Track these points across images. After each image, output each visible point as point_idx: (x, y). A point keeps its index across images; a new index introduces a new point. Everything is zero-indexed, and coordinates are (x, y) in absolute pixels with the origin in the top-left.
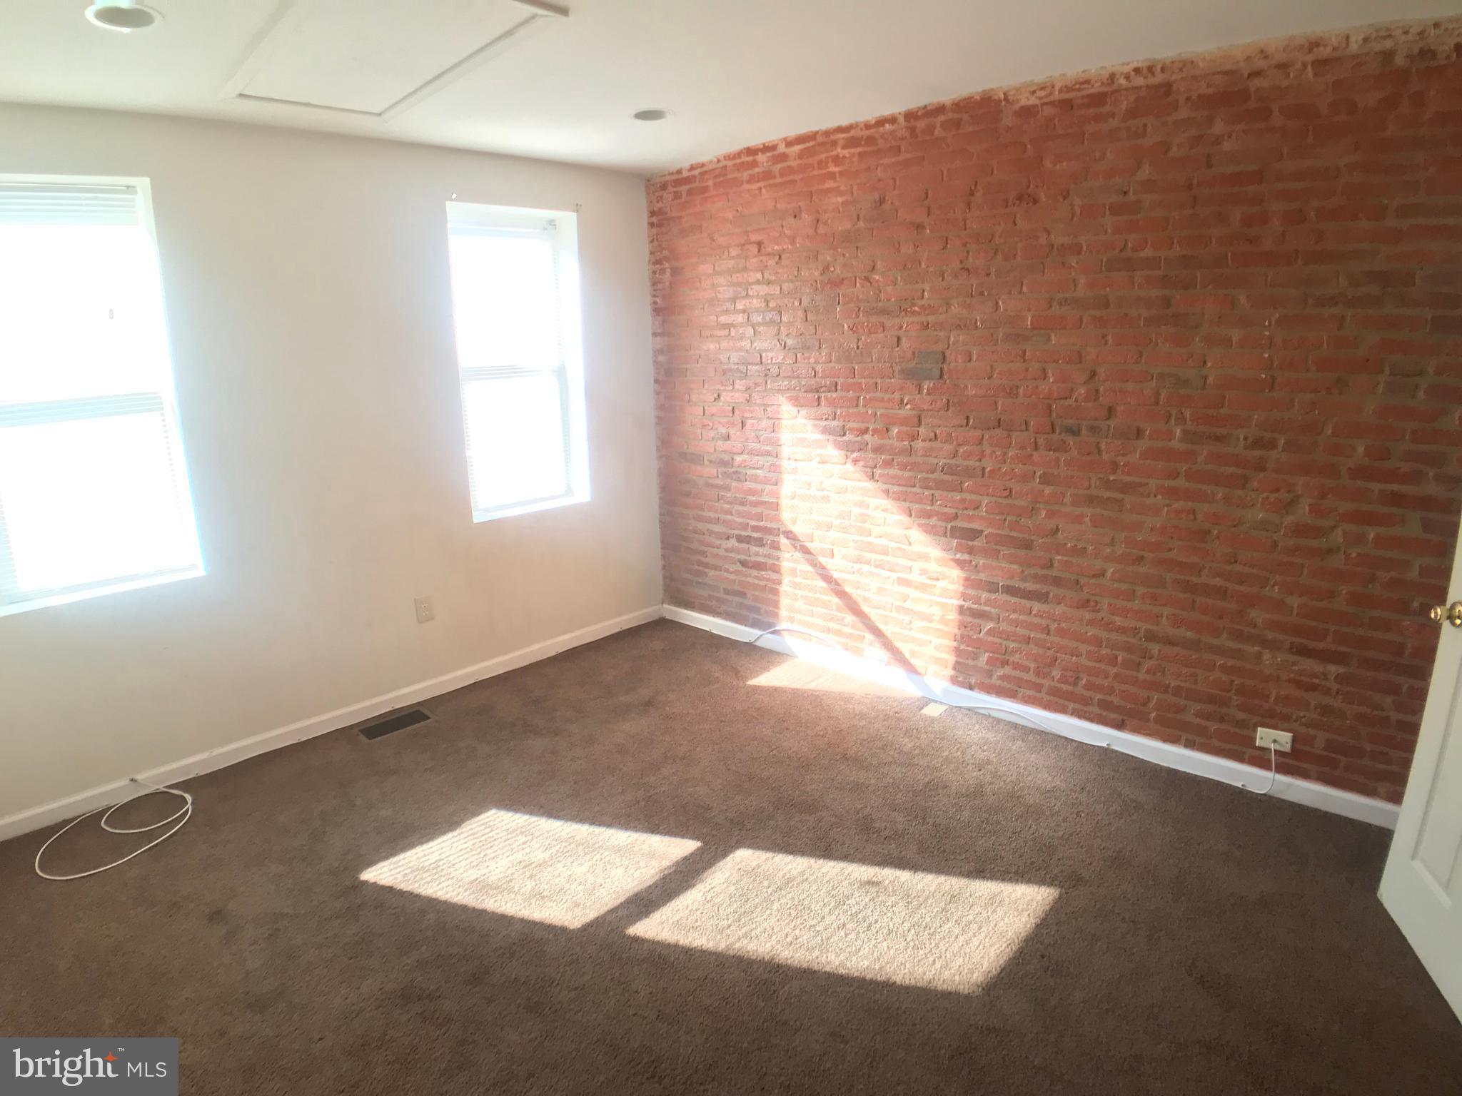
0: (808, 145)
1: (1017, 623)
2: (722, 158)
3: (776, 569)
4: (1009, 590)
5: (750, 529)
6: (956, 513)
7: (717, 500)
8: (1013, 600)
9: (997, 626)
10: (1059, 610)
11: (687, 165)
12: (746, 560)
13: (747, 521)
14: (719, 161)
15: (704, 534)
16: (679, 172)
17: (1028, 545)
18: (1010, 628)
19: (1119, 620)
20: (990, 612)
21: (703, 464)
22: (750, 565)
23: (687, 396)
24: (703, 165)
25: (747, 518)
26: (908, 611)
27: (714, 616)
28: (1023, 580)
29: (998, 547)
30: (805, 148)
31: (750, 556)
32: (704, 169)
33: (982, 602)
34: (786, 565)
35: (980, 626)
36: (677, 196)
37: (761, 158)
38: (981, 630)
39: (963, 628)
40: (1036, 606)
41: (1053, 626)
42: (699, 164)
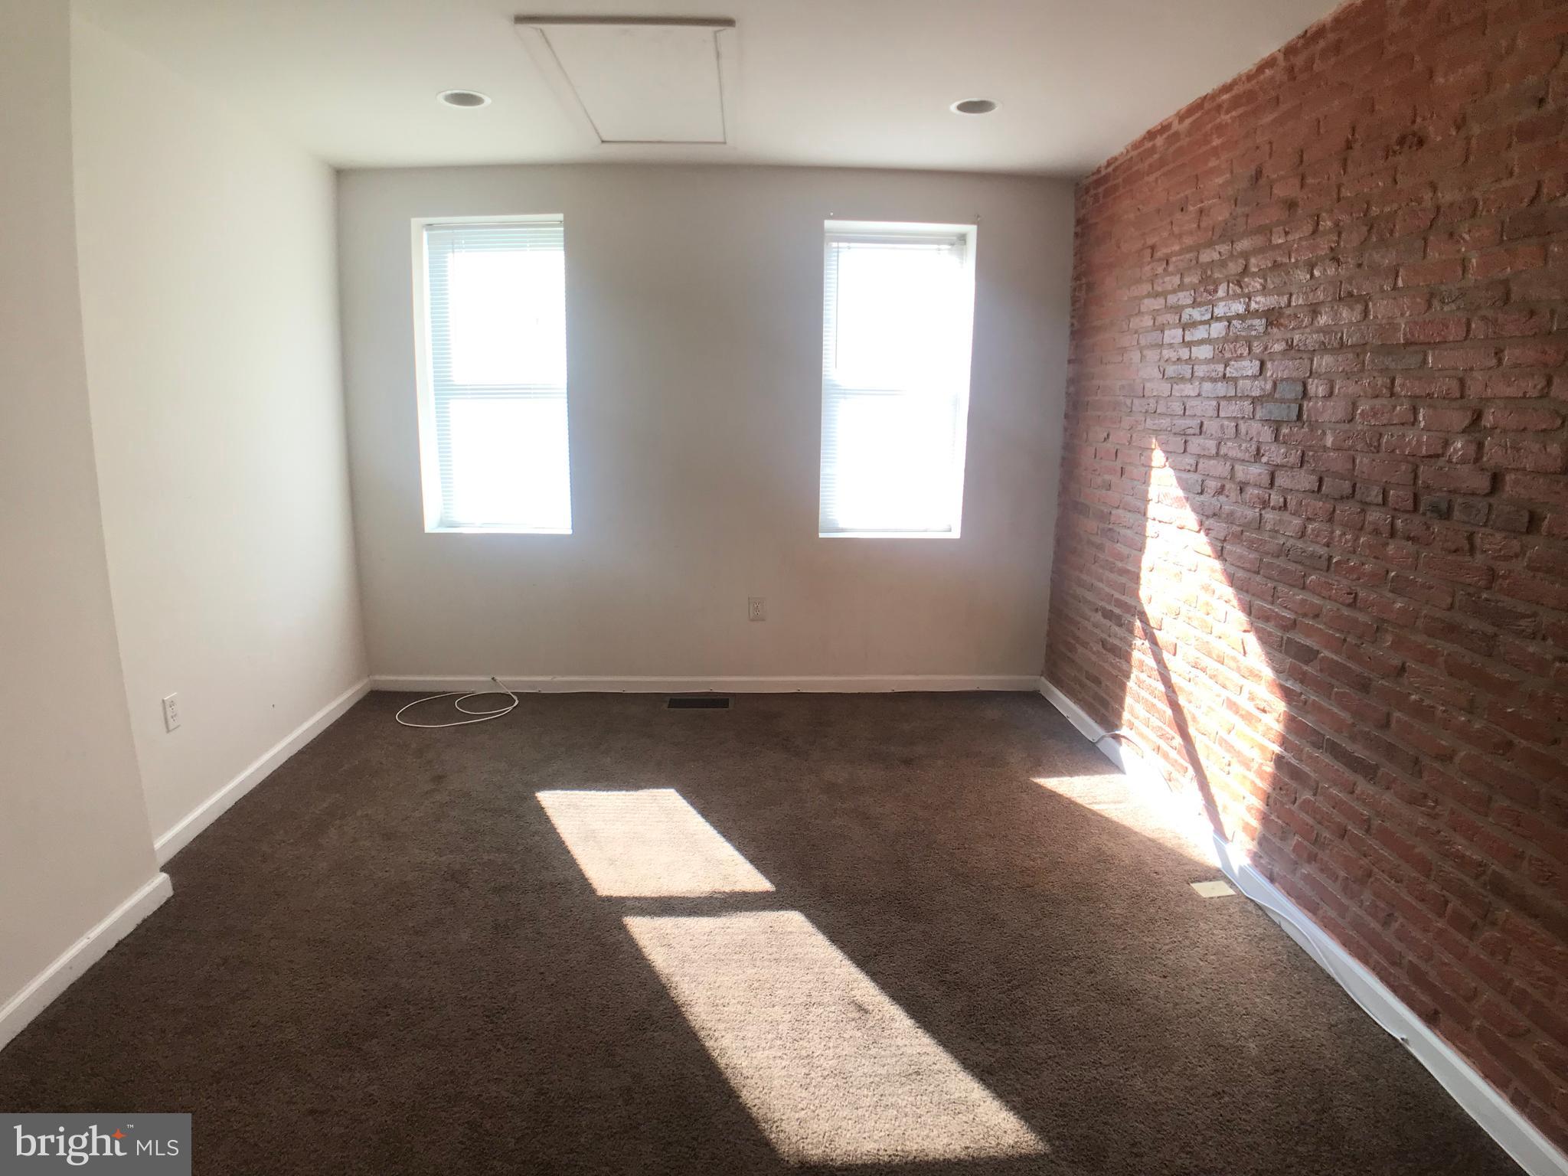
0: (1197, 115)
1: (1336, 804)
2: (1130, 149)
3: (1127, 657)
4: (1335, 750)
5: (1113, 603)
6: (1295, 620)
7: (1093, 561)
8: (1338, 765)
9: (1312, 799)
10: (1387, 798)
11: (1103, 162)
12: (1105, 639)
13: (1113, 592)
14: (1128, 152)
15: (1080, 602)
16: (1099, 171)
17: (1364, 686)
18: (1326, 808)
19: (1461, 845)
20: (1308, 776)
21: (1088, 517)
22: (1109, 647)
23: (1085, 434)
24: (1116, 159)
25: (1113, 589)
26: (1230, 748)
27: (1074, 703)
28: (1353, 738)
29: (1334, 681)
30: (1194, 121)
31: (1110, 636)
32: (1117, 164)
33: (1303, 759)
34: (1136, 655)
35: (1296, 793)
36: (1096, 198)
37: (1159, 141)
38: (1296, 799)
39: (1278, 791)
40: (1363, 786)
41: (1376, 822)
42: (1112, 158)
